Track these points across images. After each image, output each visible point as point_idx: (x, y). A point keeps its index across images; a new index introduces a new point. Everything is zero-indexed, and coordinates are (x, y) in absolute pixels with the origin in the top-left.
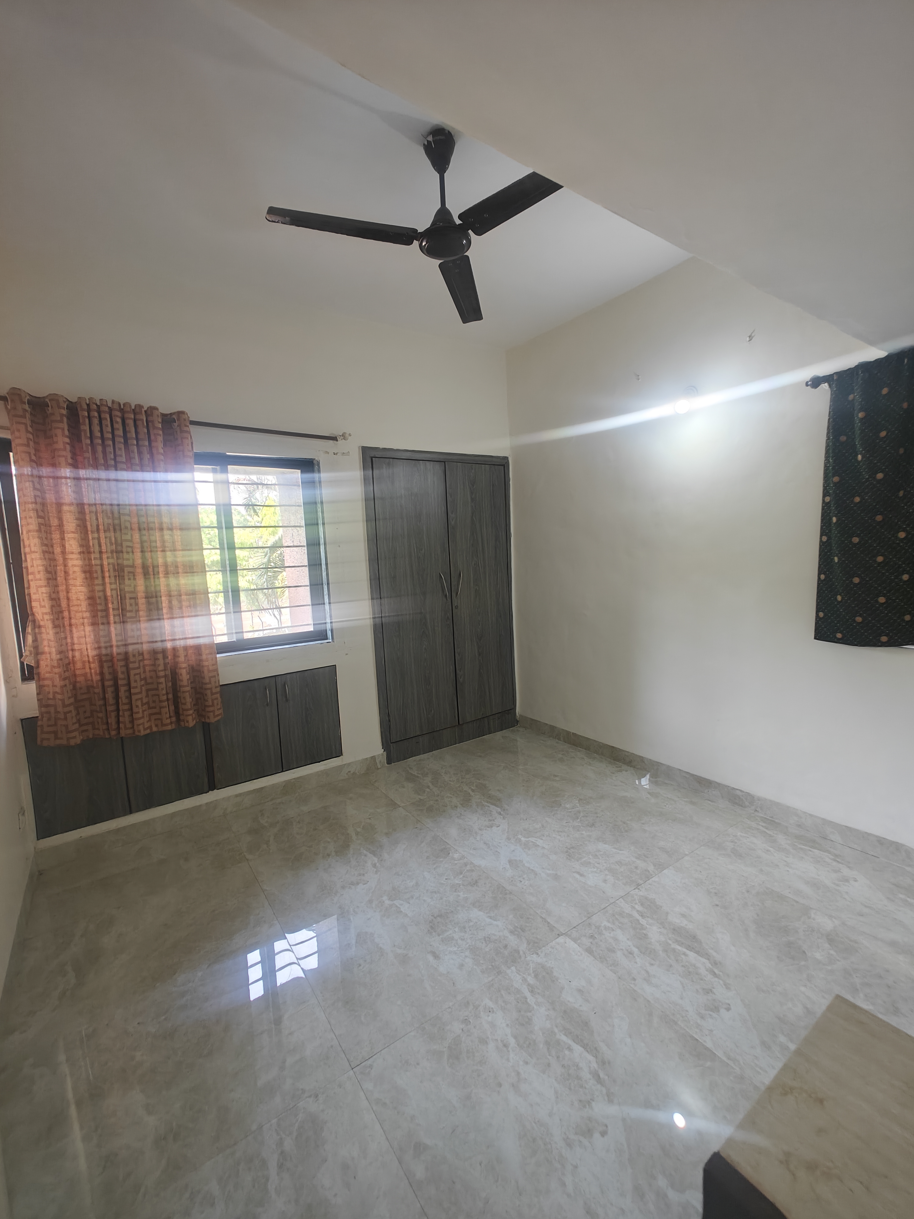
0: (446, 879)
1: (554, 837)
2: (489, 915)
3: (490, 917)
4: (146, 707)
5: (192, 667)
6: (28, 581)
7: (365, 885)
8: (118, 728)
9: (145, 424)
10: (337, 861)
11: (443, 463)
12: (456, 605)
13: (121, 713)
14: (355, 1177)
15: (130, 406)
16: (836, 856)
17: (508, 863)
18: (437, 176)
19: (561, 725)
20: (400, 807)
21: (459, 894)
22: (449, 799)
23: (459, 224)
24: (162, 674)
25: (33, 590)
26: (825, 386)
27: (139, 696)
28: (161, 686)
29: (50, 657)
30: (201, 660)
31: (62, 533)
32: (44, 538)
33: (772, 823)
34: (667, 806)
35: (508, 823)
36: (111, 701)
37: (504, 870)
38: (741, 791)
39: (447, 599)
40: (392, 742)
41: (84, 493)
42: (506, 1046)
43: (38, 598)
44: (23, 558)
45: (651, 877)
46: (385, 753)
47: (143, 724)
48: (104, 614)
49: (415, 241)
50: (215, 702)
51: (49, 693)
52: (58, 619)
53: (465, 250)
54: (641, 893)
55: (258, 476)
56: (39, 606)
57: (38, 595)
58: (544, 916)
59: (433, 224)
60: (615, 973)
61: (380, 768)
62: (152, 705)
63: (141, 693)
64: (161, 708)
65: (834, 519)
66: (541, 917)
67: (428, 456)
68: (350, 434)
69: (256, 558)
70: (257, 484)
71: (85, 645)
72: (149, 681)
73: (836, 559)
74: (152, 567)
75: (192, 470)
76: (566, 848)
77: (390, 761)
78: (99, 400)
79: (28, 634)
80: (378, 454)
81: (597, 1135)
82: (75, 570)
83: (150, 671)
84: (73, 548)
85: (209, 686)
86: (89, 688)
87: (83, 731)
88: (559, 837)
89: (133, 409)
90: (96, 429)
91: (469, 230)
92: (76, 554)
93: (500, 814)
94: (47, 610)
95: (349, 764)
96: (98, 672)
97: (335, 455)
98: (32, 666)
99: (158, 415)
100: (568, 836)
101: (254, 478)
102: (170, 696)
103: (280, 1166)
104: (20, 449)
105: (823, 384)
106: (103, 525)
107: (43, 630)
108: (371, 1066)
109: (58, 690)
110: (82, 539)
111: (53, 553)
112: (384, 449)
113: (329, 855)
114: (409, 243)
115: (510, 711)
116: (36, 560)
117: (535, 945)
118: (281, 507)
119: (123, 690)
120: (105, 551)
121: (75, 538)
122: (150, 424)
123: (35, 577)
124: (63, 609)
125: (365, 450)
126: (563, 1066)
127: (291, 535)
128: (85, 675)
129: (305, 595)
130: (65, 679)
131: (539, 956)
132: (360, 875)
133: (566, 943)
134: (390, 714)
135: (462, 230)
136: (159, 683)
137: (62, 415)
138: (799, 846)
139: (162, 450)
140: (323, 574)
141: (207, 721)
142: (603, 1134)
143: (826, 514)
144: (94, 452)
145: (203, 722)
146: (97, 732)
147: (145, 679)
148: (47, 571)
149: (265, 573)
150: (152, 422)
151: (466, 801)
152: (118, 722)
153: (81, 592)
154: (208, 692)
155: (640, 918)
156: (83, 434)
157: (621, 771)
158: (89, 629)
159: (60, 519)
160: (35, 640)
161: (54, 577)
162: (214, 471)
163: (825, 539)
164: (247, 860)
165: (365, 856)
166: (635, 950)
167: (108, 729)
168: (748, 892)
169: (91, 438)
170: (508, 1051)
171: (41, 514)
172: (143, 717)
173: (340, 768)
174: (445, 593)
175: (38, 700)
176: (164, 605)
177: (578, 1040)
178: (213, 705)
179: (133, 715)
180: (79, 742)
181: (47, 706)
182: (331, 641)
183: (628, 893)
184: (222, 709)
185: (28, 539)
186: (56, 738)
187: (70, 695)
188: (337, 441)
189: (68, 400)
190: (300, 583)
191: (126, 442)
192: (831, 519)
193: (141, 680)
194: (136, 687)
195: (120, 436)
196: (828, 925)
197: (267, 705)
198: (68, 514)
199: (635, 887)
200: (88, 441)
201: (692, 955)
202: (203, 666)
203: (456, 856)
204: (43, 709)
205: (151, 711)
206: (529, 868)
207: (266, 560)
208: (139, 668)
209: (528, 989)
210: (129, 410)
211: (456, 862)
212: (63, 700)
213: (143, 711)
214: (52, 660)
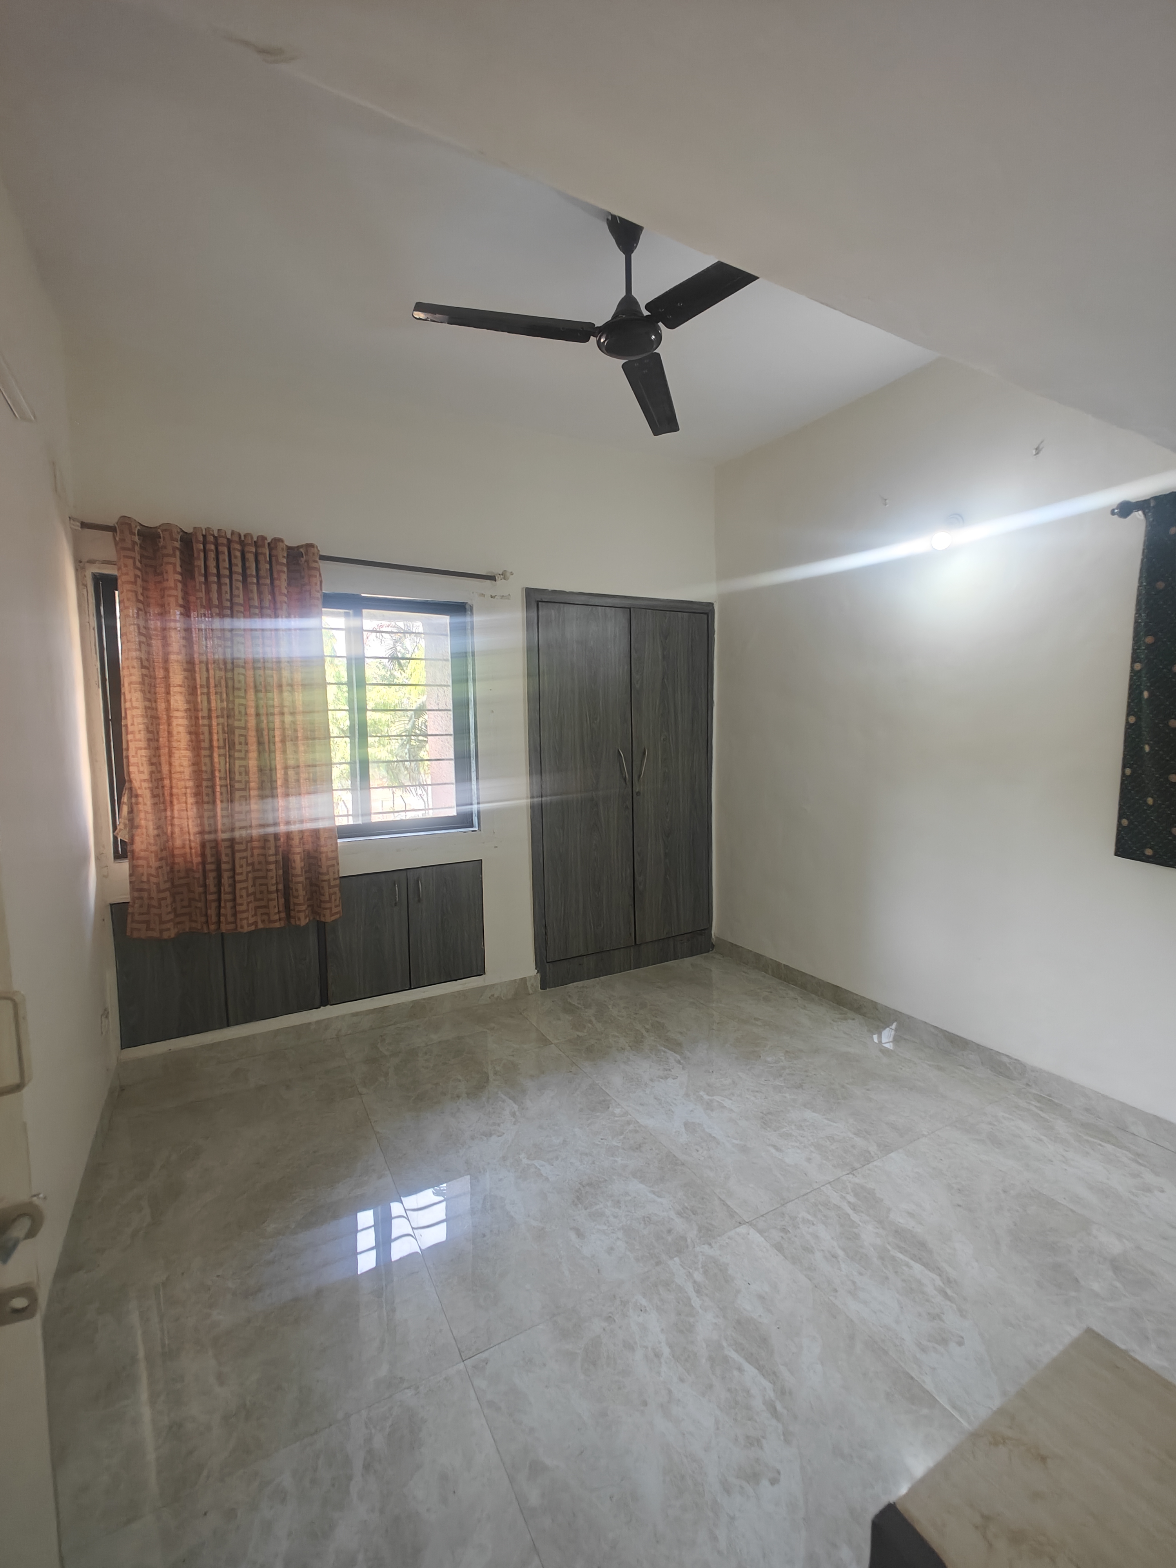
0: (602, 1139)
1: (747, 1098)
2: (652, 1189)
3: (654, 1193)
4: (252, 898)
5: (309, 853)
6: (127, 742)
7: (499, 1137)
8: (219, 922)
9: (268, 559)
10: (468, 1105)
11: (629, 610)
12: (637, 791)
13: (222, 904)
14: (454, 1492)
15: (252, 538)
16: (1138, 1155)
17: (683, 1127)
18: (623, 256)
19: (770, 953)
20: (552, 1044)
21: (616, 1159)
22: (615, 1039)
23: (647, 316)
24: (272, 859)
25: (131, 753)
26: (1139, 515)
27: (244, 885)
28: (270, 874)
29: (147, 832)
30: (318, 845)
31: (168, 687)
32: (147, 692)
33: (1048, 1102)
34: (904, 1069)
35: (689, 1076)
36: (212, 888)
37: (677, 1133)
38: (1008, 1056)
39: (626, 784)
40: (548, 961)
41: (194, 639)
42: (658, 1356)
43: (137, 762)
44: (123, 715)
45: (872, 1160)
46: (539, 975)
47: (247, 918)
48: (209, 784)
49: (592, 337)
50: (333, 897)
51: (142, 874)
52: (157, 788)
53: (654, 347)
54: (857, 1181)
55: (406, 623)
56: (137, 773)
57: (136, 759)
58: (723, 1197)
59: (615, 316)
60: (810, 1280)
61: (532, 994)
62: (259, 896)
63: (246, 880)
64: (269, 900)
65: (1146, 694)
66: (720, 1198)
67: (610, 601)
68: (512, 572)
69: (399, 723)
70: (405, 633)
71: (186, 820)
72: (257, 867)
73: (1147, 748)
74: (267, 731)
75: (320, 614)
76: (761, 1113)
77: (545, 984)
78: (217, 531)
79: (123, 804)
80: (546, 598)
81: (765, 1482)
82: (179, 731)
83: (258, 854)
84: (178, 703)
85: (326, 877)
86: (189, 871)
87: (179, 923)
88: (753, 1098)
89: (255, 542)
90: (212, 564)
91: (659, 322)
92: (181, 711)
93: (679, 1062)
94: (146, 776)
95: (493, 986)
96: (199, 852)
97: (492, 599)
98: (126, 842)
99: (283, 549)
100: (766, 1098)
101: (401, 624)
102: (281, 887)
103: (367, 1467)
104: (128, 587)
105: (1136, 513)
106: (214, 678)
107: (140, 799)
108: (486, 1361)
109: (153, 872)
110: (189, 694)
111: (157, 709)
112: (554, 592)
113: (458, 1097)
114: (585, 339)
115: (703, 931)
116: (137, 717)
117: (708, 1233)
118: (427, 661)
119: (226, 875)
120: (215, 709)
121: (181, 693)
122: (274, 559)
123: (134, 737)
124: (165, 776)
125: (530, 593)
126: (729, 1390)
127: (436, 697)
128: (184, 856)
129: (448, 769)
130: (161, 859)
131: (712, 1247)
132: (494, 1124)
133: (749, 1234)
134: (547, 926)
135: (650, 323)
136: (268, 870)
137: (174, 548)
138: (1086, 1137)
139: (286, 590)
140: (471, 746)
141: (323, 919)
142: (774, 1482)
143: (1135, 687)
144: (208, 591)
145: (318, 921)
146: (194, 925)
147: (253, 864)
148: (148, 731)
149: (407, 743)
150: (276, 556)
151: (637, 1044)
152: (219, 915)
153: (184, 756)
154: (325, 884)
155: (850, 1211)
156: (196, 569)
157: (846, 1019)
158: (191, 801)
159: (167, 670)
160: (131, 811)
161: (156, 737)
162: (347, 615)
163: (1132, 720)
164: (360, 1094)
165: (504, 1101)
166: (841, 1253)
167: (207, 922)
168: (1005, 1192)
169: (206, 576)
170: (661, 1363)
171: (146, 663)
172: (248, 910)
173: (482, 990)
174: (624, 776)
175: (131, 882)
176: (279, 775)
177: (751, 1359)
178: (330, 901)
179: (237, 907)
180: (173, 936)
181: (141, 890)
182: (477, 829)
183: (839, 1178)
184: (341, 907)
185: (130, 692)
186: (148, 929)
187: (166, 879)
188: (496, 581)
189: (183, 531)
190: (444, 756)
191: (245, 581)
192: (1141, 693)
193: (248, 865)
194: (241, 874)
195: (238, 574)
196: (1115, 1247)
197: (396, 904)
198: (175, 664)
199: (848, 1172)
200: (203, 579)
201: (917, 1267)
202: (321, 853)
203: (618, 1111)
204: (136, 894)
205: (258, 904)
206: (710, 1135)
207: (409, 727)
208: (245, 850)
209: (694, 1287)
210: (250, 542)
211: (616, 1119)
212: (158, 884)
213: (248, 903)
214: (148, 835)
